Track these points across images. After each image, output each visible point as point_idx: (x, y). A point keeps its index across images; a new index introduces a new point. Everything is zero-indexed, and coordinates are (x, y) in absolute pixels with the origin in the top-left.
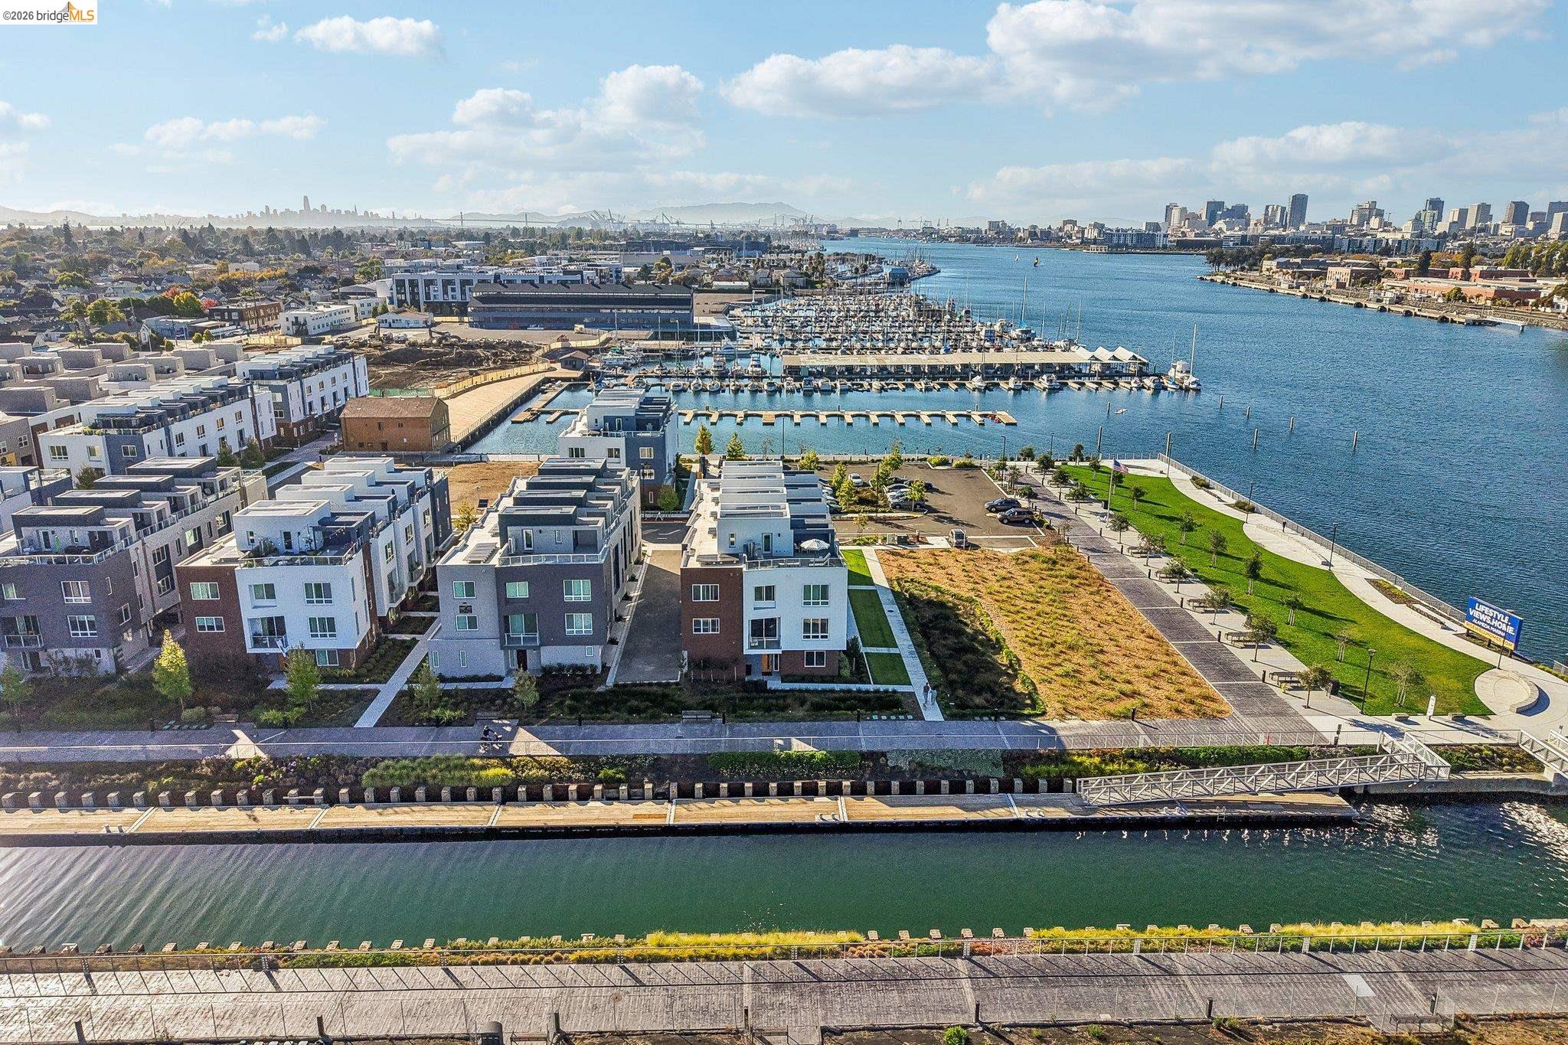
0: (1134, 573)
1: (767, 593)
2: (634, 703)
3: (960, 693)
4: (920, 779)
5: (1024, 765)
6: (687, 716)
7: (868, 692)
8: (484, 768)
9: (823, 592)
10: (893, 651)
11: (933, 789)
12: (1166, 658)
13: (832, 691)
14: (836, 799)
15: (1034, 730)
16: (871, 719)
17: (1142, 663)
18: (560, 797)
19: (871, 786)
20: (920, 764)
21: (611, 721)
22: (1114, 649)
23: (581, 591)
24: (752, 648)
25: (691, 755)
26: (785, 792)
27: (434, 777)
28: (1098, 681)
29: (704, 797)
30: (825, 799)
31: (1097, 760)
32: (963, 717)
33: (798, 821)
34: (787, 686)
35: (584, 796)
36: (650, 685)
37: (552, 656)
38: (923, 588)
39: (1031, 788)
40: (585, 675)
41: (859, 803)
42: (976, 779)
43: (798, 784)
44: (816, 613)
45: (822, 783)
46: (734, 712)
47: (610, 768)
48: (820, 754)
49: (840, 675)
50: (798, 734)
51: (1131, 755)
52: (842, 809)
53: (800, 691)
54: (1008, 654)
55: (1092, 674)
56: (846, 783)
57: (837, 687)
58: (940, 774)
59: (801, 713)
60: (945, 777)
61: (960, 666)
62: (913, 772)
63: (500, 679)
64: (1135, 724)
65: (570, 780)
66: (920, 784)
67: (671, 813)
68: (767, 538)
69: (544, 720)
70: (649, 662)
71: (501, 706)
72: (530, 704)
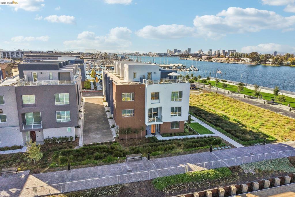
0: (238, 97)
1: (156, 96)
2: (97, 154)
3: (238, 134)
6: (129, 158)
7: (201, 138)
9: (180, 94)
10: (194, 122)
16: (215, 150)
19: (245, 187)
21: (87, 165)
22: (264, 116)
23: (64, 99)
24: (149, 122)
28: (276, 126)
34: (167, 138)
36: (102, 144)
37: (49, 133)
40: (67, 142)
43: (210, 192)
44: (177, 104)
45: (222, 190)
46: (151, 153)
48: (211, 171)
49: (184, 132)
50: (189, 161)
54: (233, 120)
55: (270, 124)
56: (232, 187)
57: (188, 137)
59: (182, 151)
60: (275, 176)
61: (225, 125)
62: (259, 175)
63: (21, 147)
68: (149, 74)
69: (46, 169)
70: (97, 134)
71: (19, 163)
72: (37, 160)
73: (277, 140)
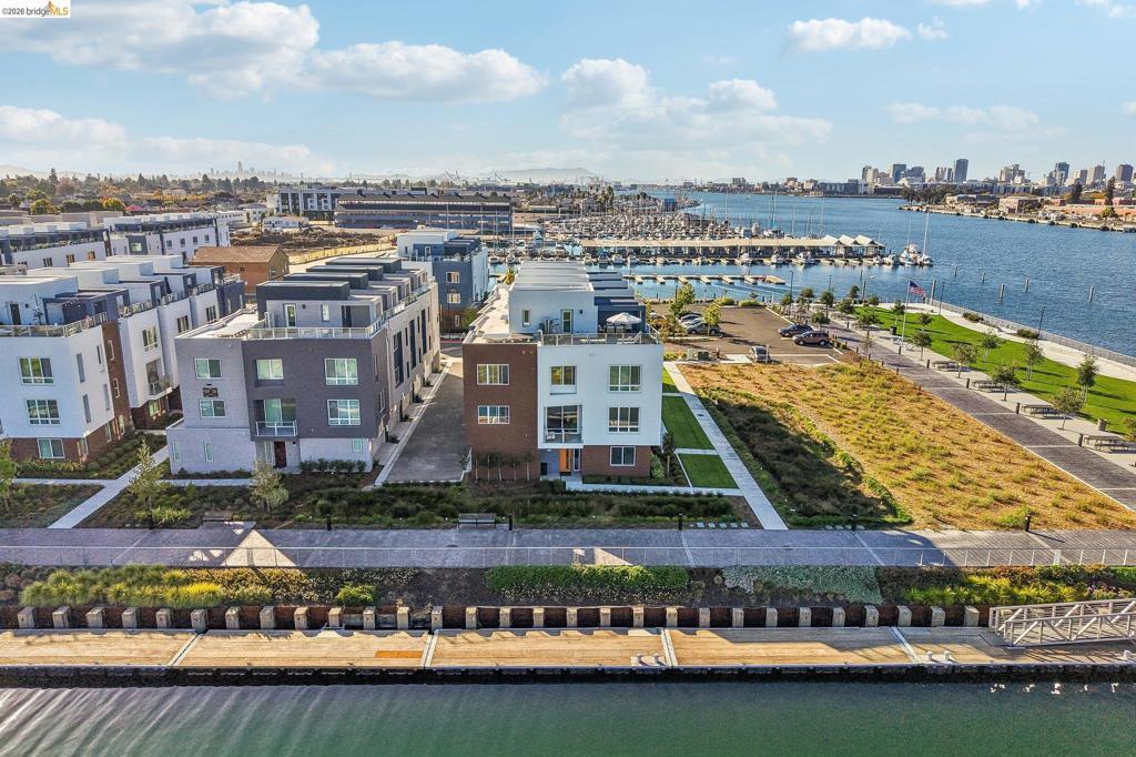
0: (949, 384)
3: (800, 496)
4: (772, 605)
5: (908, 587)
6: (465, 519)
7: (687, 495)
8: (188, 581)
9: (634, 374)
10: (709, 452)
11: (789, 621)
12: (1027, 463)
13: (644, 494)
14: (659, 633)
15: (904, 542)
16: (696, 527)
17: (1003, 467)
18: (284, 624)
19: (705, 615)
20: (768, 585)
21: (369, 526)
22: (962, 453)
23: (346, 372)
24: (548, 441)
25: (464, 569)
26: (588, 622)
27: (118, 593)
28: (962, 486)
29: (478, 627)
30: (643, 632)
31: (1005, 582)
32: (809, 526)
33: (608, 664)
34: (590, 487)
35: (316, 623)
36: (426, 484)
37: (312, 450)
38: (731, 395)
39: (921, 619)
40: (350, 473)
41: (689, 638)
42: (847, 606)
43: (605, 610)
44: (625, 400)
45: (638, 610)
46: (524, 516)
47: (355, 585)
48: (634, 570)
49: (652, 476)
50: (605, 544)
51: (1047, 576)
52: (667, 648)
53: (605, 493)
54: (844, 457)
55: (949, 479)
56: (671, 611)
57: (651, 489)
58: (796, 598)
59: (607, 519)
60: (805, 604)
61: (793, 468)
62: (759, 596)
63: (248, 475)
64: (1031, 535)
65: (300, 601)
66: (772, 614)
67: (431, 651)
68: (567, 315)
69: (286, 523)
70: (429, 462)
71: (240, 506)
72: (275, 504)
73: (910, 522)
